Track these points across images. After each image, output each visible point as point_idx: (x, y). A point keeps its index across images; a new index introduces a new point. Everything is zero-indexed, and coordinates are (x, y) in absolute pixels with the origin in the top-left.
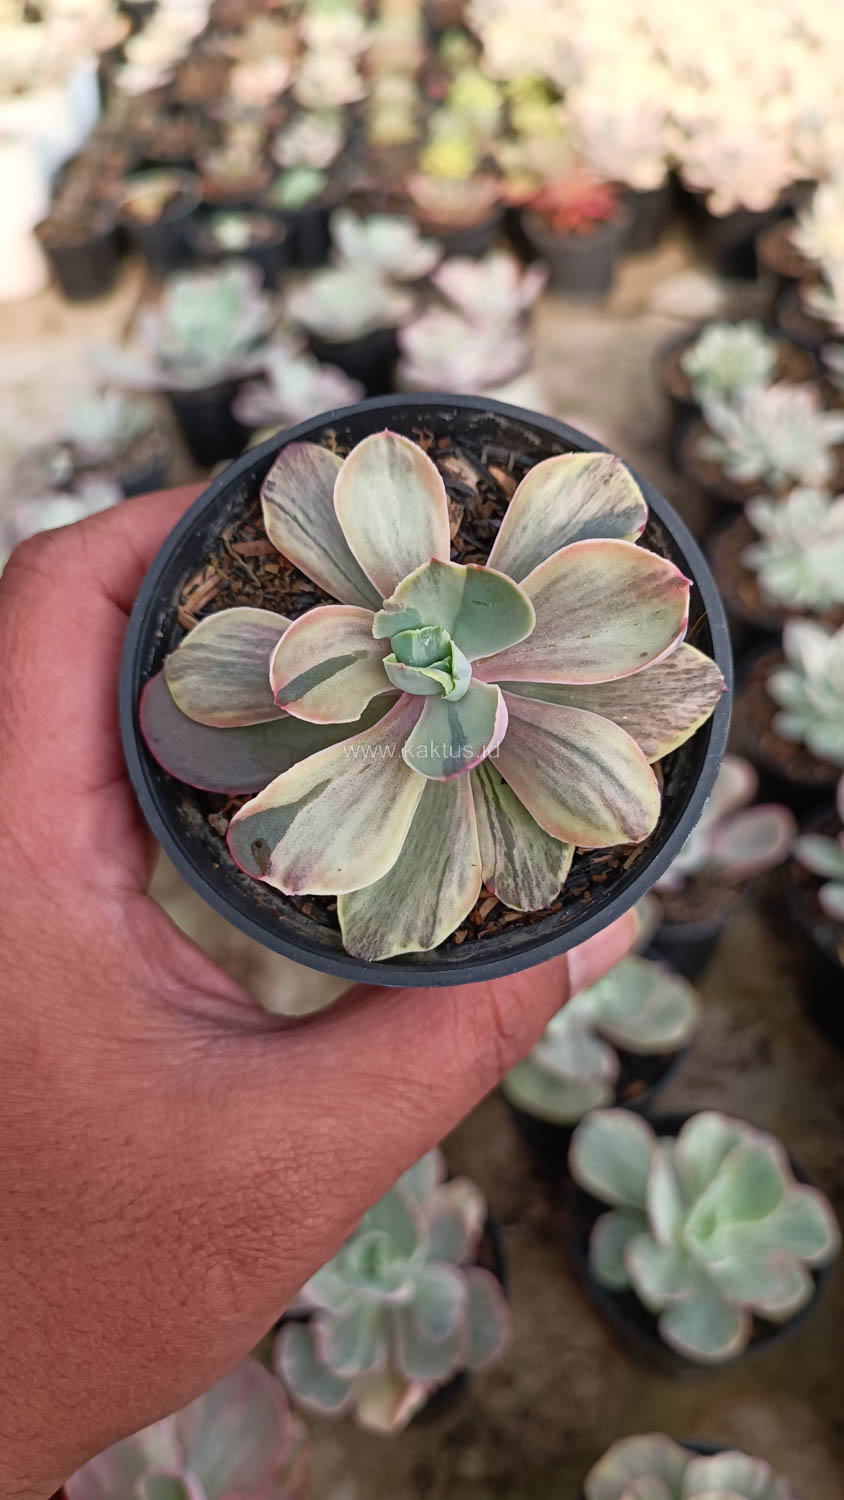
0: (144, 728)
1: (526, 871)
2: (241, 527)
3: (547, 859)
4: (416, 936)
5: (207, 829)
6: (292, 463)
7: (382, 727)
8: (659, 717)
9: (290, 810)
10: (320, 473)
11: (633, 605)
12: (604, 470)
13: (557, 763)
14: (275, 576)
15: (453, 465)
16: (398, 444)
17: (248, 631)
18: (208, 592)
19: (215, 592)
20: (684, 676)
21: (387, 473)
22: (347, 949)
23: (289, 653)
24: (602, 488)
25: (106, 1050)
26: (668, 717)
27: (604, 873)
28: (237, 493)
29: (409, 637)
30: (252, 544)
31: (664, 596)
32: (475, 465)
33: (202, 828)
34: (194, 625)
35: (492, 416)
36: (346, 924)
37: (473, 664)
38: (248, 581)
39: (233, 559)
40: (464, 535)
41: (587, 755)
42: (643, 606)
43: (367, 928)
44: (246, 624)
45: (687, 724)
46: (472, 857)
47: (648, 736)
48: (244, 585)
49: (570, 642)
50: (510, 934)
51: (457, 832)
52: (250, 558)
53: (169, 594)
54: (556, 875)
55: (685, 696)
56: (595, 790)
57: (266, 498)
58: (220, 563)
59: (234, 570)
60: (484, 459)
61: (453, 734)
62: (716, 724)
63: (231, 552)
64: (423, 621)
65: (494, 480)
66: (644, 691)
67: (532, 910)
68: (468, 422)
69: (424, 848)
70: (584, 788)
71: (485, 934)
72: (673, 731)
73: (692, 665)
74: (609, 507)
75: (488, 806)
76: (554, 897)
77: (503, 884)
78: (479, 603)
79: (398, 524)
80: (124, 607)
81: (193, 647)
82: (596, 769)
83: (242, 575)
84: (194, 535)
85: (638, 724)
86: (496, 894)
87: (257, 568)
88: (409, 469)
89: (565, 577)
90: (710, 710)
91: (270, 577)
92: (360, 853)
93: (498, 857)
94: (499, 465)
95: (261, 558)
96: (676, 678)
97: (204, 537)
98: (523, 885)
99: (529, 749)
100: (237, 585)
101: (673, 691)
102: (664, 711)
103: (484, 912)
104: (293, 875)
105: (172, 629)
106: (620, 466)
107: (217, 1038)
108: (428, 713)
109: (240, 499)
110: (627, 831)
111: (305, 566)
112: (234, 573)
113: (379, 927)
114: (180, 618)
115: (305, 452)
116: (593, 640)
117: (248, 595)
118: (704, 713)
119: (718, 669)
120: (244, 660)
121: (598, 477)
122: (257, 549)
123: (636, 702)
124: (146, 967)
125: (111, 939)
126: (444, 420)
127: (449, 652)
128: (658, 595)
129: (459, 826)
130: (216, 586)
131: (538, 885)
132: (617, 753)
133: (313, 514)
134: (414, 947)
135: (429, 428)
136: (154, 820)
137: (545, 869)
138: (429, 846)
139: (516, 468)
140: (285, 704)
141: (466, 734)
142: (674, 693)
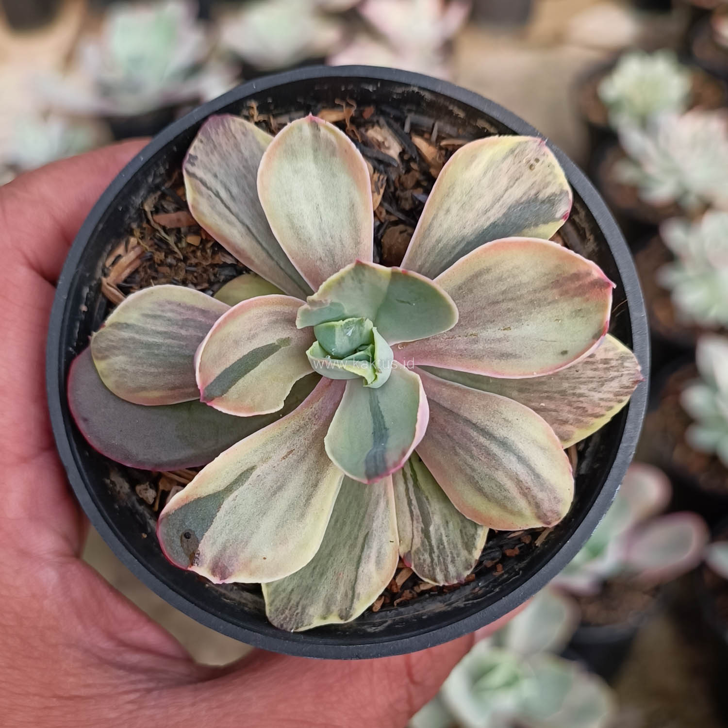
0: (72, 407)
1: (441, 547)
2: (163, 196)
3: (462, 536)
4: (335, 609)
5: (134, 498)
6: (213, 137)
7: (304, 410)
8: (576, 405)
9: (217, 499)
10: (242, 148)
11: (555, 301)
12: (530, 155)
13: (475, 451)
14: (197, 247)
15: (375, 134)
16: (323, 131)
17: (172, 311)
18: (130, 264)
19: (138, 263)
20: (601, 366)
21: (311, 157)
22: (270, 620)
23: (214, 349)
24: (528, 172)
25: (46, 708)
26: (584, 405)
27: (517, 548)
28: (158, 166)
29: (333, 327)
30: (173, 216)
31: (587, 296)
32: (399, 134)
33: (129, 497)
34: (121, 300)
35: (416, 90)
36: (269, 595)
37: (394, 348)
38: (170, 252)
39: (155, 230)
40: (386, 205)
41: (504, 444)
42: (565, 304)
43: (289, 600)
44: (170, 303)
45: (603, 412)
46: (389, 533)
47: (565, 422)
48: (166, 257)
49: (492, 332)
50: (425, 603)
51: (376, 509)
52: (172, 230)
53: (92, 269)
54: (470, 552)
55: (602, 385)
56: (511, 478)
57: (188, 172)
58: (141, 233)
59: (156, 241)
60: (407, 128)
61: (374, 423)
62: (631, 413)
63: (152, 222)
64: (346, 312)
65: (418, 149)
66: (562, 379)
67: (446, 584)
68: (391, 93)
69: (344, 523)
70: (500, 476)
71: (401, 602)
72: (589, 419)
73: (610, 355)
74: (533, 192)
75: (406, 483)
76: (469, 572)
77: (420, 559)
78: (403, 302)
79: (322, 209)
80: (50, 278)
81: (117, 326)
82: (513, 459)
83: (164, 246)
84: (116, 209)
85: (555, 411)
86: (413, 568)
87: (179, 240)
88: (333, 153)
89: (488, 270)
90: (626, 399)
91: (192, 248)
92: (284, 541)
93: (415, 533)
94: (421, 134)
95: (183, 230)
96: (594, 367)
97: (126, 210)
98: (439, 560)
99: (448, 435)
100: (159, 256)
101: (591, 380)
102: (581, 399)
103: (400, 581)
104: (220, 564)
105: (95, 301)
106: (547, 150)
107: (149, 691)
108: (350, 395)
109: (162, 170)
110: (540, 517)
111: (228, 243)
112: (156, 244)
113: (301, 599)
114: (104, 289)
115: (226, 125)
116: (514, 333)
117: (170, 266)
118: (620, 401)
119: (635, 360)
120: (168, 341)
121: (524, 161)
122: (179, 220)
123: (554, 390)
124: (80, 628)
125: (46, 602)
126: (369, 90)
127: (371, 341)
128: (580, 295)
129: (377, 503)
130: (139, 257)
131: (453, 561)
132: (534, 441)
133: (235, 190)
134: (334, 620)
135: (352, 98)
136: (83, 497)
137: (460, 546)
138: (348, 523)
139: (440, 138)
140: (212, 399)
141: (387, 425)
142: (592, 382)
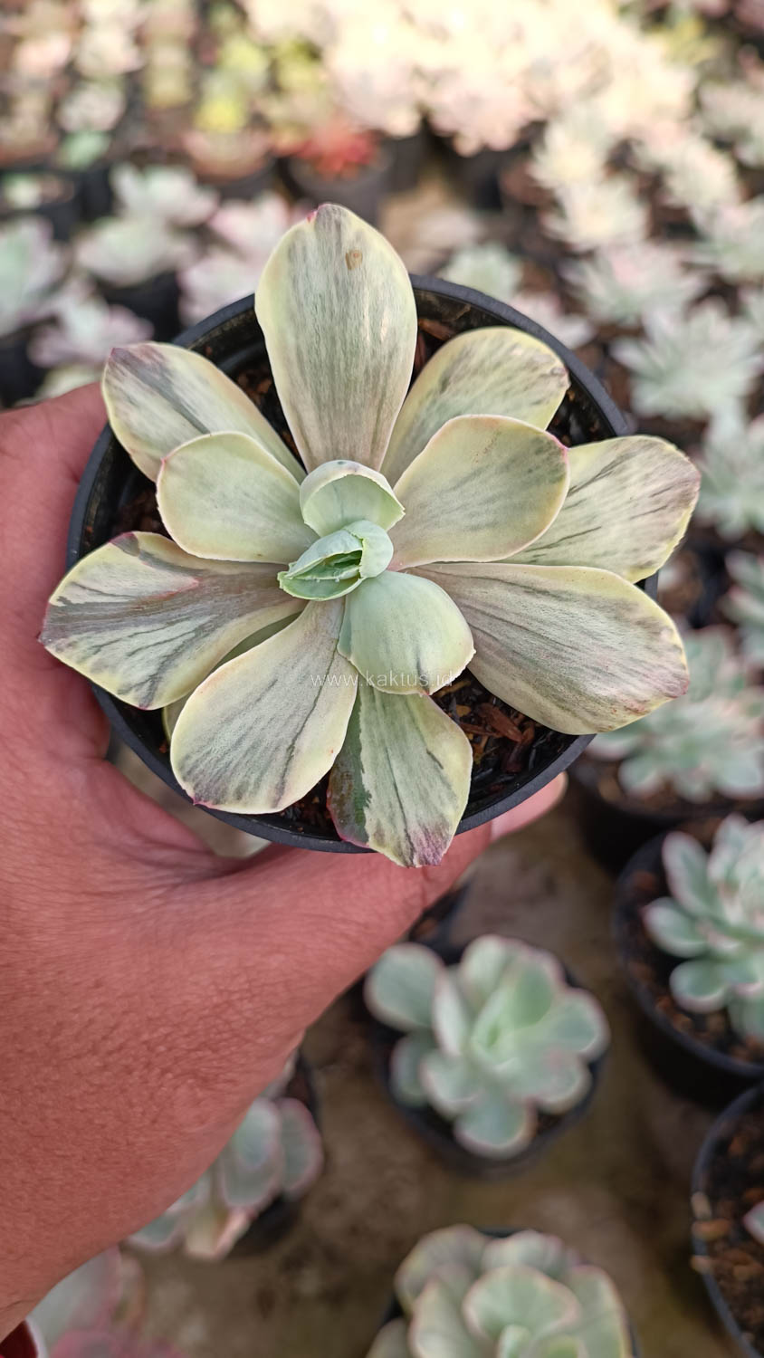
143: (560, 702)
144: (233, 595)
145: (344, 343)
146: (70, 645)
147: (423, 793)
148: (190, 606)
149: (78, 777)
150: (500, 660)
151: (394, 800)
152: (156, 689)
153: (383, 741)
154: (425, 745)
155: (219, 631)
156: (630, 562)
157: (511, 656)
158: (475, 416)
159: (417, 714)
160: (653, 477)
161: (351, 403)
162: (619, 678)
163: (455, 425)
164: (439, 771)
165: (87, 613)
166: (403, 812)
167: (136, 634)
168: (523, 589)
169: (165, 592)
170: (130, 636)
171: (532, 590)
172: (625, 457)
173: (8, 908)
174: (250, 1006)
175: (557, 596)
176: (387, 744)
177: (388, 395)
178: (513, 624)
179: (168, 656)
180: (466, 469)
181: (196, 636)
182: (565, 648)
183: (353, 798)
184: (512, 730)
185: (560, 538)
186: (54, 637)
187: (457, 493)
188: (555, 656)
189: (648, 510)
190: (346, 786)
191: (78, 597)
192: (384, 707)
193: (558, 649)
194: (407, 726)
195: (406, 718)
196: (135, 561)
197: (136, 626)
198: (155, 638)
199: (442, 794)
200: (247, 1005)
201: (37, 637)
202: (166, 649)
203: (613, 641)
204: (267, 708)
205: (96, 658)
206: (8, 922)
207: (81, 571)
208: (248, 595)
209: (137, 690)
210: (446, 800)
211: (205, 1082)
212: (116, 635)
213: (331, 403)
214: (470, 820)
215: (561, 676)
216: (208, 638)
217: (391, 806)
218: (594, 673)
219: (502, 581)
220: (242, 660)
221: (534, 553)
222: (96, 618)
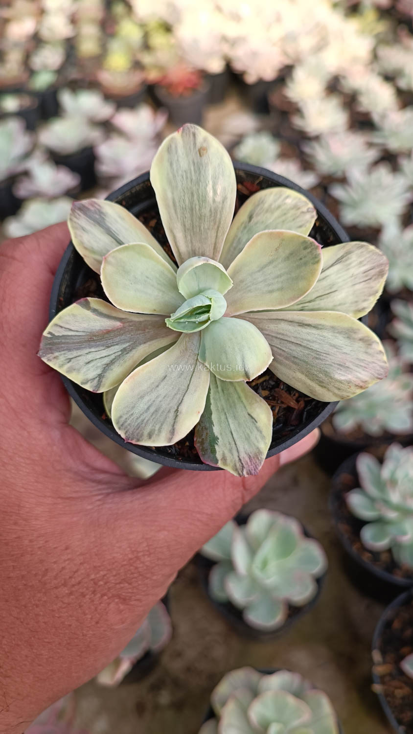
143: (321, 383)
144: (141, 332)
145: (198, 196)
146: (55, 358)
147: (247, 436)
148: (118, 338)
149: (56, 434)
150: (287, 362)
151: (231, 440)
152: (101, 382)
153: (223, 410)
154: (247, 410)
155: (134, 351)
156: (353, 308)
157: (293, 359)
158: (271, 231)
159: (242, 395)
160: (365, 262)
161: (202, 228)
162: (352, 369)
163: (259, 237)
164: (255, 424)
165: (63, 341)
166: (236, 447)
167: (90, 352)
168: (298, 324)
169: (105, 330)
170: (87, 354)
171: (302, 324)
172: (348, 253)
173: (19, 506)
174: (149, 559)
175: (316, 327)
176: (226, 410)
177: (222, 222)
178: (293, 342)
179: (107, 364)
180: (265, 260)
181: (122, 354)
182: (322, 354)
183: (208, 440)
184: (293, 402)
185: (316, 296)
186: (46, 353)
187: (261, 273)
188: (317, 358)
189: (362, 280)
190: (205, 433)
191: (58, 332)
192: (223, 391)
193: (318, 355)
194: (236, 401)
195: (236, 396)
196: (88, 313)
197: (90, 348)
198: (101, 355)
199: (257, 436)
200: (147, 559)
201: (37, 353)
202: (106, 361)
203: (347, 350)
204: (163, 390)
205: (69, 365)
206: (19, 513)
207: (60, 318)
208: (149, 332)
209: (91, 382)
210: (260, 440)
211: (124, 600)
212: (79, 353)
213: (191, 228)
214: (273, 450)
215: (320, 369)
216: (128, 355)
217: (230, 444)
218: (338, 367)
219: (286, 320)
220: (147, 365)
221: (302, 305)
222: (68, 343)
